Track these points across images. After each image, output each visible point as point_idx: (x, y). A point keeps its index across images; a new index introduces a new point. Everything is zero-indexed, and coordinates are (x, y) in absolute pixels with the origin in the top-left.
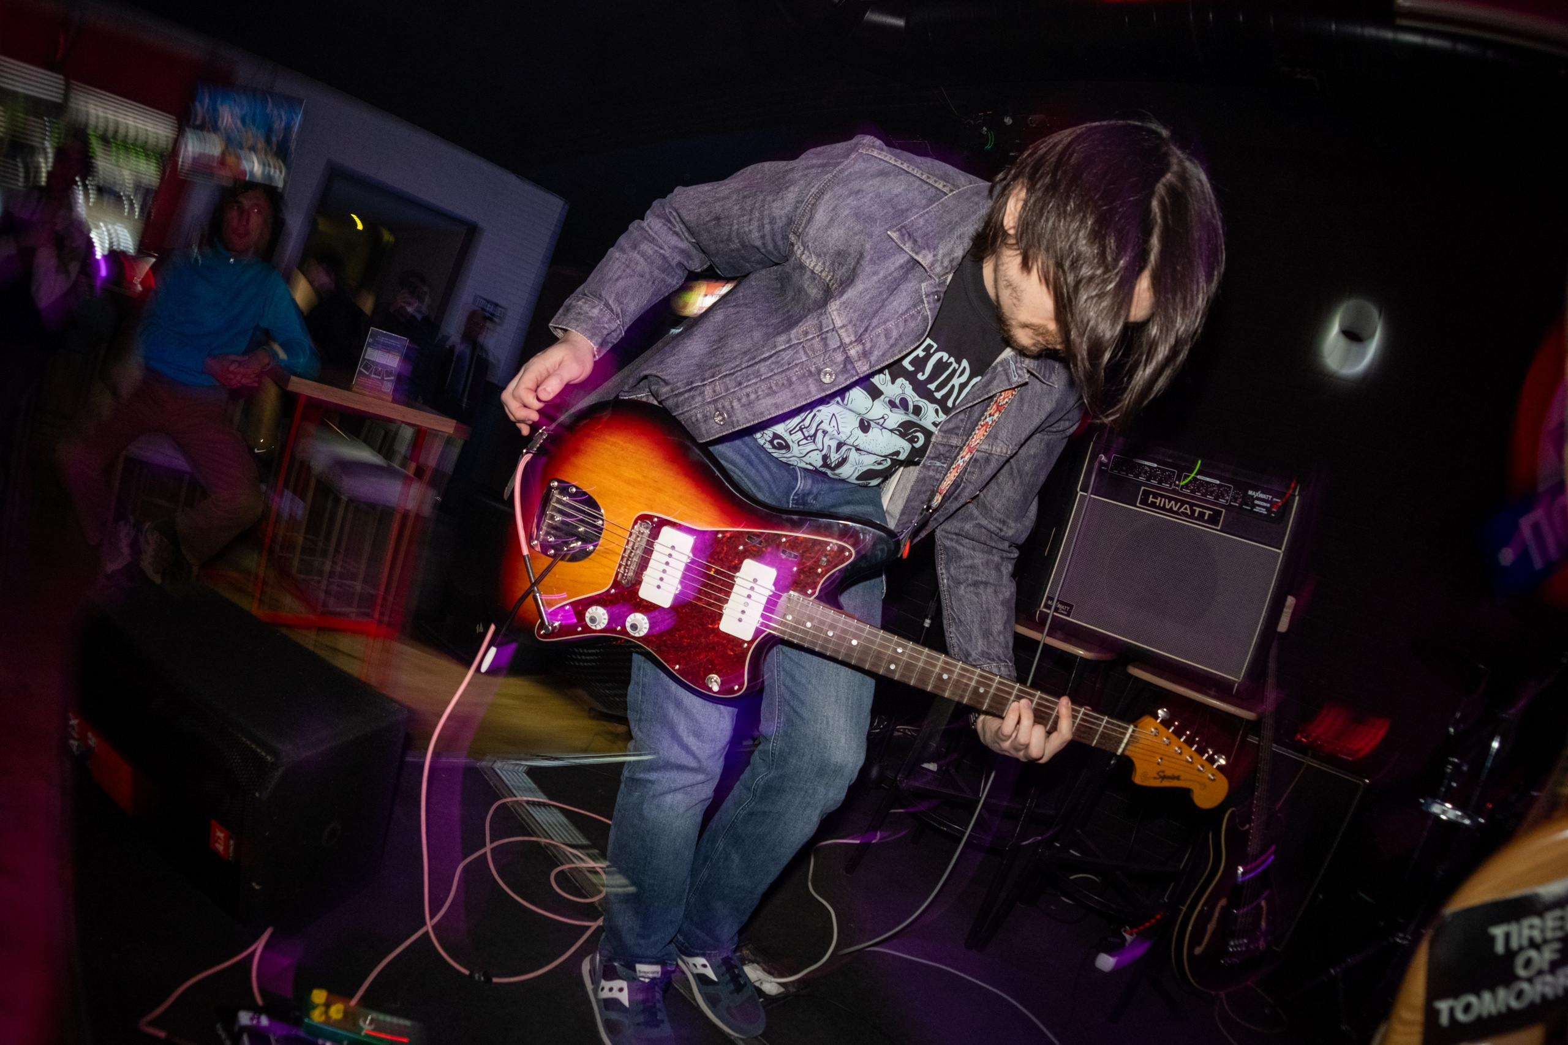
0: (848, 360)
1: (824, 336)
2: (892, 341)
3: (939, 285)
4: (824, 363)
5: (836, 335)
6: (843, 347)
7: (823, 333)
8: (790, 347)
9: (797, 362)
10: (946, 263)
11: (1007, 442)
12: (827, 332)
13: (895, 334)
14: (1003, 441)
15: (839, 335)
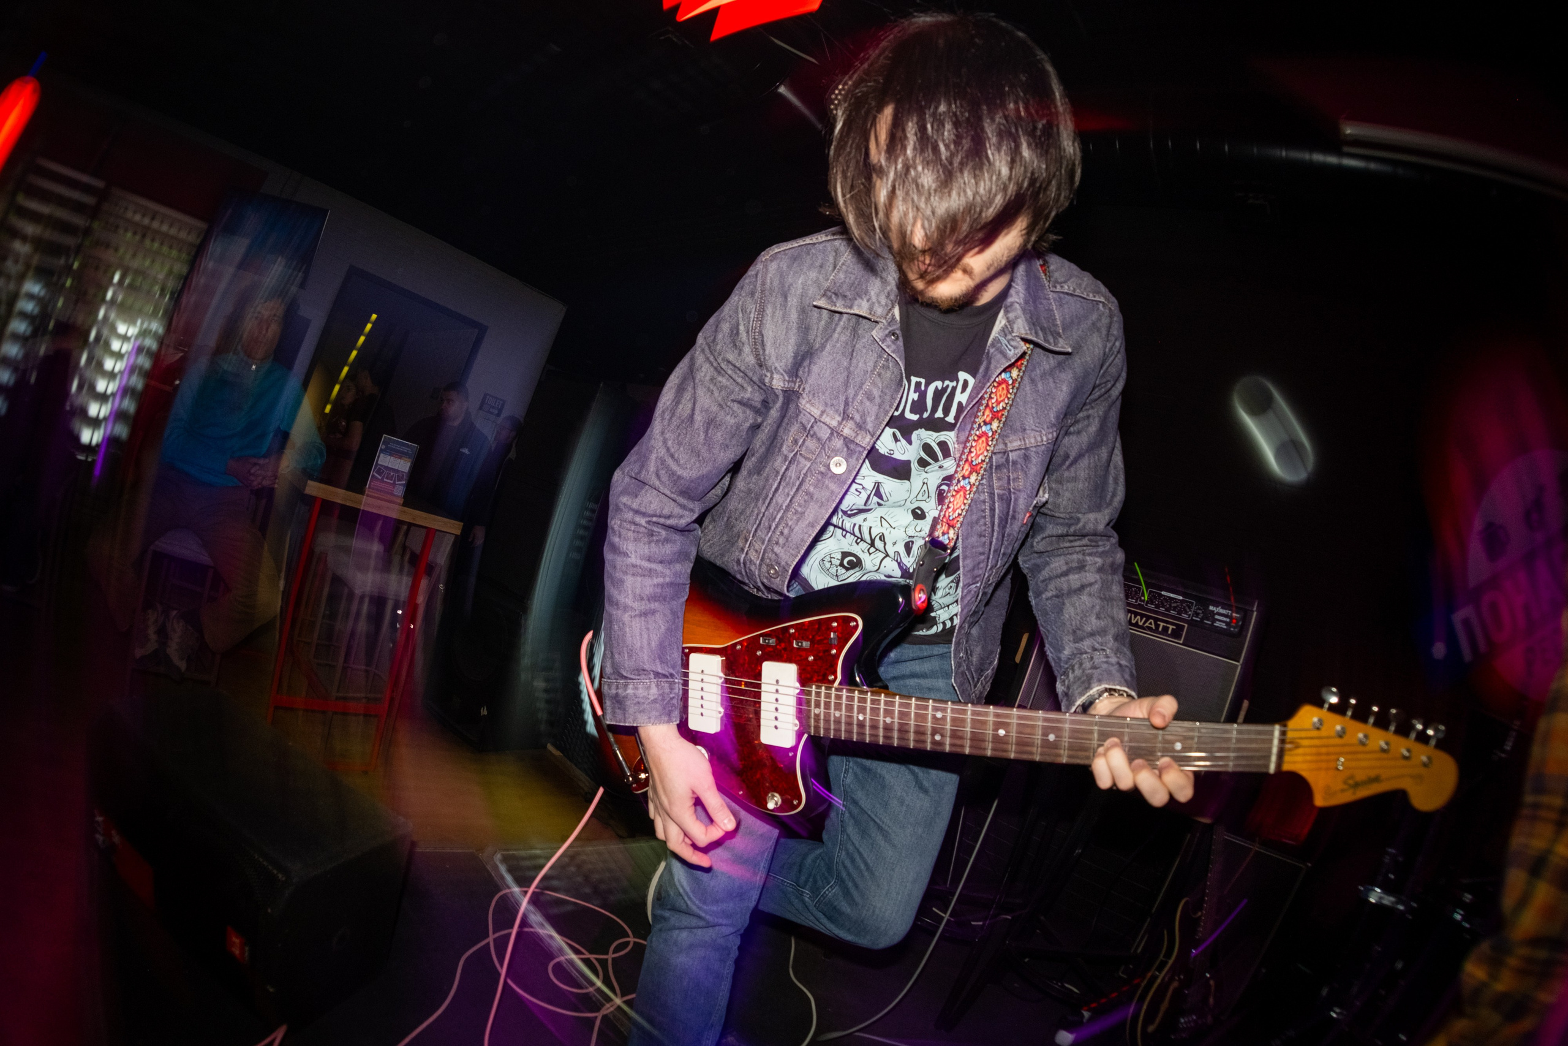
0: (847, 441)
1: (812, 432)
2: (877, 400)
3: (889, 324)
4: (828, 457)
5: (821, 424)
6: (834, 432)
7: (809, 431)
8: (790, 462)
9: (804, 471)
10: (883, 301)
11: (1037, 429)
12: (812, 427)
13: (876, 393)
14: (1032, 430)
15: (824, 423)
